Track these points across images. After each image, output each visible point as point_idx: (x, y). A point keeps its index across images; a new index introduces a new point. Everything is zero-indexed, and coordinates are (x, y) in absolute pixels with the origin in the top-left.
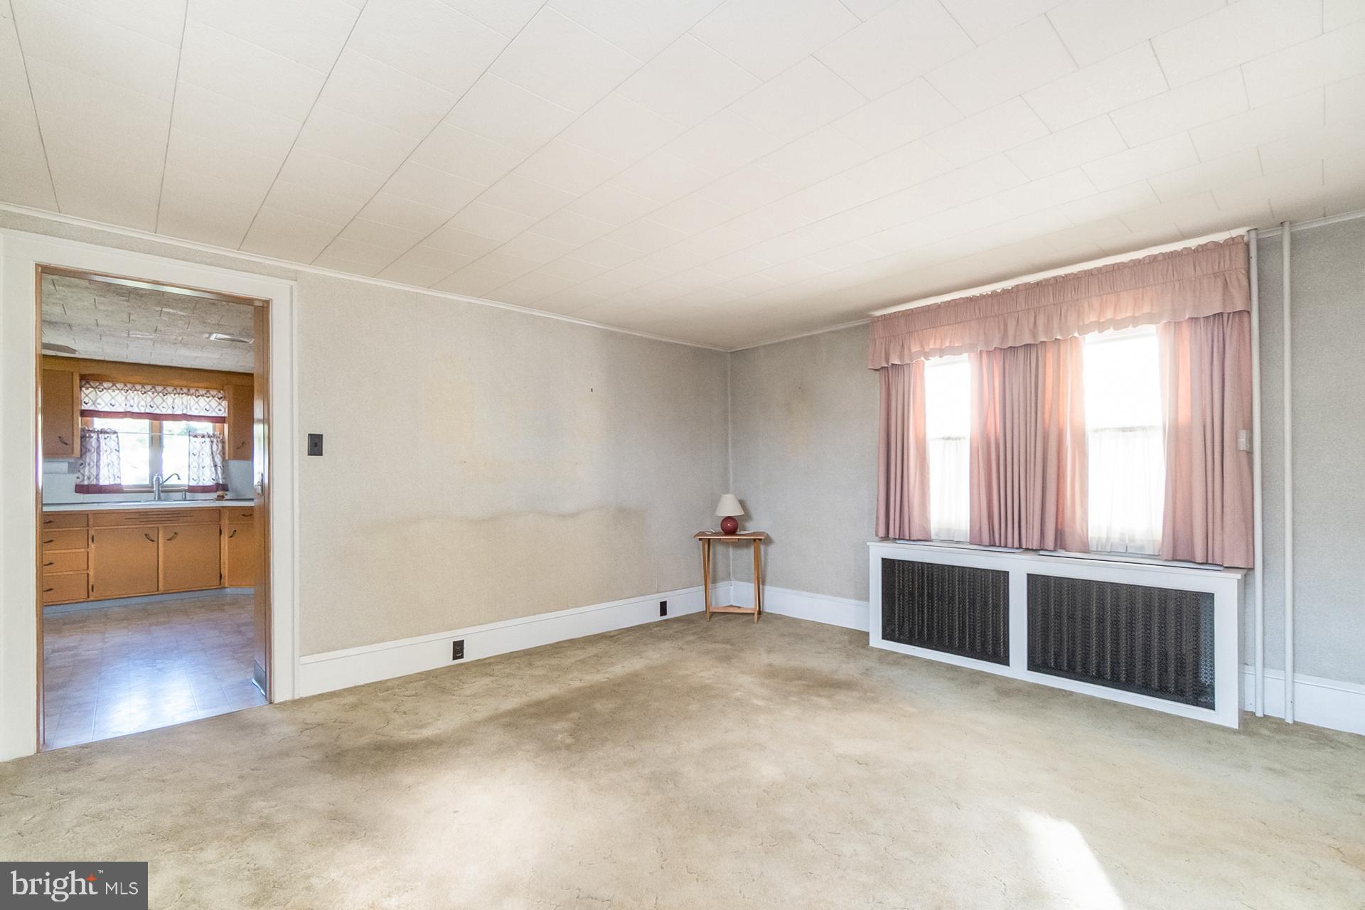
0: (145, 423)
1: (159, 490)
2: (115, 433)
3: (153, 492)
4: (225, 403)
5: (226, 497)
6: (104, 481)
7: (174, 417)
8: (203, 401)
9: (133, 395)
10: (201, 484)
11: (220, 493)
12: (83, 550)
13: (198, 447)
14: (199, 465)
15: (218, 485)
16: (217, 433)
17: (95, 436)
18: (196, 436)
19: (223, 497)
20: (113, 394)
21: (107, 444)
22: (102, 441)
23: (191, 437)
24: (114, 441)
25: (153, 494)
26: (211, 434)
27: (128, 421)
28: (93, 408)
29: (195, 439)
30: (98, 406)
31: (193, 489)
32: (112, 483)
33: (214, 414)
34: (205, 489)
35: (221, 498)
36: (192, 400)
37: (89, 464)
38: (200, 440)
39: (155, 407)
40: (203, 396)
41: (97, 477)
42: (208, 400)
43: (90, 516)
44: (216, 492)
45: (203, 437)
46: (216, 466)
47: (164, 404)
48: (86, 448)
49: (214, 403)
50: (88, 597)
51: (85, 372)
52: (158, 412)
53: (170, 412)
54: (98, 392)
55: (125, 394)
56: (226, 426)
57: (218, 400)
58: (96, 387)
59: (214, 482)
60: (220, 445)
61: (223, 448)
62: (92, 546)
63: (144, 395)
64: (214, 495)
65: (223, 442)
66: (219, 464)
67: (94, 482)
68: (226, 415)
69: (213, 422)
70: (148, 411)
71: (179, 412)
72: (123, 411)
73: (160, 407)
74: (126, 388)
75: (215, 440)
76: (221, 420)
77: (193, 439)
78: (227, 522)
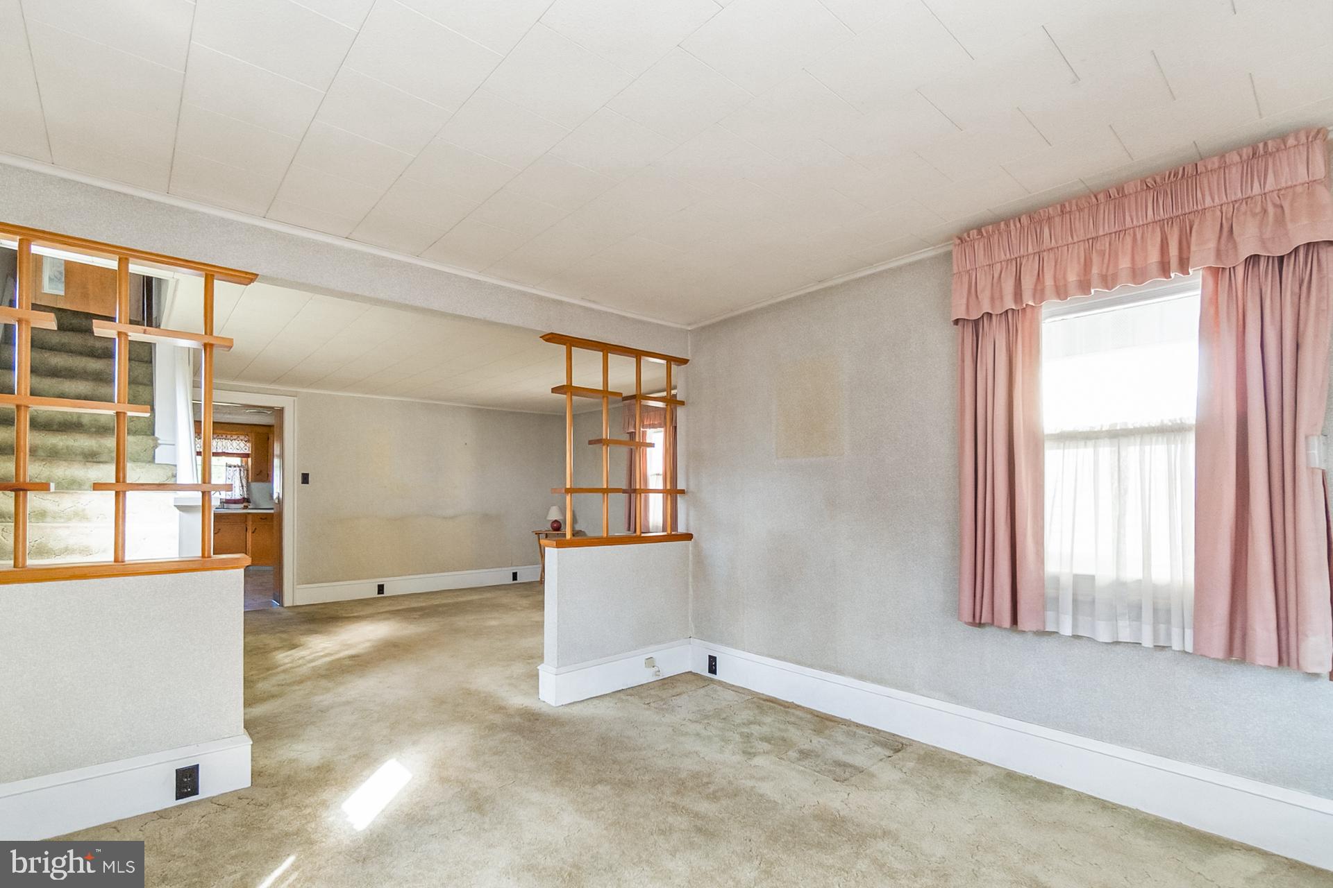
4: (249, 445)
5: (249, 507)
7: (218, 454)
8: (235, 443)
10: (233, 498)
11: (245, 504)
13: (232, 474)
15: (244, 498)
16: (244, 464)
18: (230, 467)
19: (247, 507)
23: (227, 468)
26: (240, 465)
31: (230, 502)
33: (242, 452)
34: (236, 502)
35: (246, 507)
36: (229, 442)
38: (233, 469)
40: (235, 440)
42: (238, 442)
44: (242, 503)
45: (235, 467)
46: (242, 486)
49: (242, 444)
53: (215, 451)
56: (250, 460)
57: (244, 443)
59: (242, 497)
60: (245, 472)
61: (248, 474)
64: (242, 506)
65: (247, 471)
66: (245, 485)
68: (250, 452)
69: (242, 457)
71: (220, 451)
75: (242, 469)
76: (247, 456)
77: (229, 469)
78: (251, 523)
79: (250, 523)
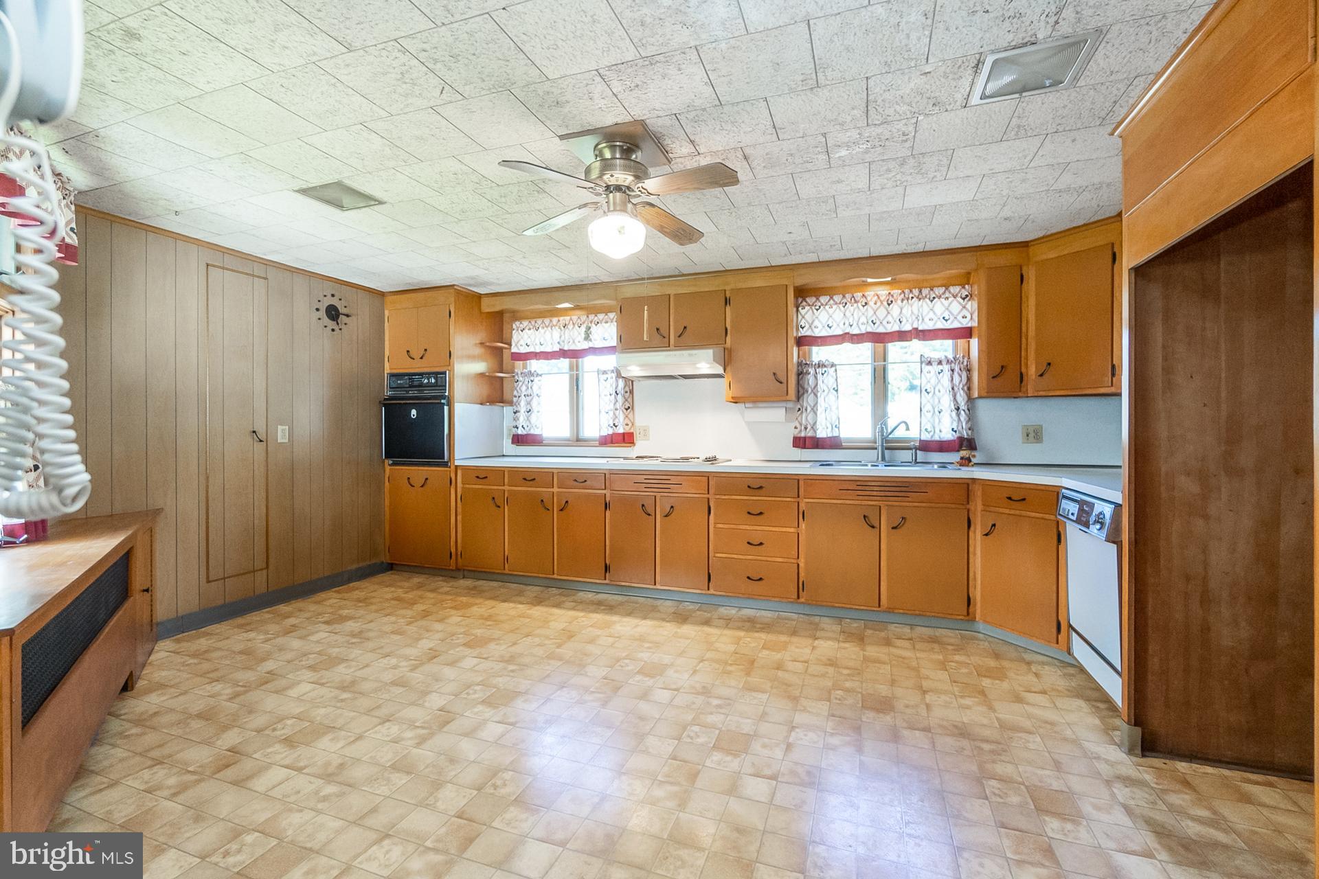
0: (866, 348)
1: (882, 446)
2: (833, 365)
3: (876, 449)
4: (972, 305)
5: (974, 460)
6: (822, 433)
7: (902, 336)
8: (939, 306)
9: (852, 308)
10: (936, 438)
11: (964, 453)
12: (792, 530)
13: (934, 381)
14: (934, 409)
15: (961, 439)
16: (960, 355)
17: (812, 371)
18: (930, 363)
19: (970, 461)
20: (831, 311)
21: (825, 382)
22: (819, 376)
23: (923, 365)
24: (832, 377)
25: (876, 451)
26: (951, 357)
27: (847, 346)
28: (809, 333)
29: (929, 368)
30: (815, 330)
31: (926, 446)
32: (830, 435)
33: (956, 325)
34: (943, 447)
35: (966, 462)
36: (925, 305)
37: (806, 410)
38: (935, 368)
39: (878, 323)
40: (940, 297)
41: (814, 428)
42: (946, 303)
43: (801, 483)
44: (958, 451)
45: (940, 363)
46: (958, 409)
47: (889, 318)
48: (803, 388)
49: (956, 306)
50: (798, 598)
51: (800, 282)
52: (881, 330)
53: (896, 328)
54: (815, 311)
55: (842, 308)
56: (974, 342)
57: (961, 301)
58: (813, 305)
59: (956, 435)
60: (964, 375)
61: (969, 379)
62: (803, 525)
63: (866, 307)
64: (954, 457)
65: (969, 370)
66: (963, 405)
67: (810, 434)
68: (975, 324)
69: (953, 338)
70: (869, 330)
71: (907, 327)
72: (841, 333)
73: (885, 323)
74: (845, 301)
75: (957, 369)
76: (967, 333)
77: (926, 368)
78: (980, 507)
79: (977, 506)
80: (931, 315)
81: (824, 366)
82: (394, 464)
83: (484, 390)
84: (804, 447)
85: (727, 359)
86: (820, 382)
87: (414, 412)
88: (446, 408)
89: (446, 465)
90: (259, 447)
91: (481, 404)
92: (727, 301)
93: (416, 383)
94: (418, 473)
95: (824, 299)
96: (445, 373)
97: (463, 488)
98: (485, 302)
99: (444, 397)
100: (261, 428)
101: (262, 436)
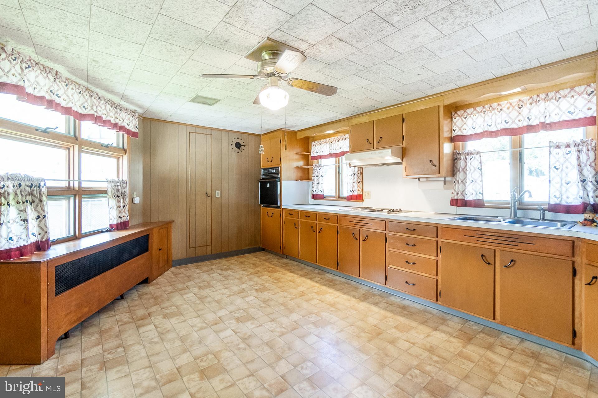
0: (506, 140)
1: (514, 207)
2: (478, 153)
3: (509, 208)
6: (470, 197)
7: (530, 129)
8: (565, 103)
9: (490, 114)
10: (564, 202)
11: (587, 216)
12: (433, 258)
13: (562, 160)
14: (562, 180)
15: (585, 204)
16: (588, 139)
17: (463, 157)
18: (558, 147)
19: (593, 222)
20: (474, 118)
21: (473, 164)
22: (468, 161)
23: (552, 149)
24: (478, 160)
25: (510, 210)
26: (579, 141)
27: (486, 140)
28: (459, 133)
29: (558, 150)
30: (463, 131)
31: (554, 209)
32: (475, 198)
33: (581, 116)
34: (569, 209)
35: (589, 222)
36: (552, 104)
37: (458, 182)
38: (563, 150)
39: (511, 122)
40: (565, 96)
41: (463, 194)
42: (571, 100)
43: (439, 229)
44: (583, 213)
45: (568, 146)
46: (584, 181)
47: (520, 117)
48: (457, 168)
49: (581, 101)
50: (437, 300)
51: (447, 102)
52: (514, 126)
53: (525, 124)
54: (464, 119)
55: (483, 115)
58: (462, 115)
59: (583, 201)
62: (440, 256)
63: (501, 112)
66: (590, 178)
67: (460, 197)
70: (503, 127)
71: (536, 122)
72: (482, 131)
73: (516, 121)
74: (484, 110)
75: (584, 150)
76: (592, 121)
77: (554, 151)
80: (557, 111)
81: (471, 154)
82: (264, 206)
83: (300, 174)
84: (457, 205)
85: (404, 153)
86: (468, 164)
87: (268, 185)
88: (279, 183)
89: (279, 208)
90: (209, 199)
91: (297, 181)
92: (403, 120)
93: (270, 172)
94: (271, 210)
95: (469, 111)
96: (278, 168)
97: (285, 218)
98: (298, 134)
99: (277, 178)
100: (209, 191)
101: (209, 194)
